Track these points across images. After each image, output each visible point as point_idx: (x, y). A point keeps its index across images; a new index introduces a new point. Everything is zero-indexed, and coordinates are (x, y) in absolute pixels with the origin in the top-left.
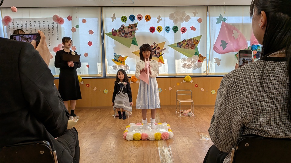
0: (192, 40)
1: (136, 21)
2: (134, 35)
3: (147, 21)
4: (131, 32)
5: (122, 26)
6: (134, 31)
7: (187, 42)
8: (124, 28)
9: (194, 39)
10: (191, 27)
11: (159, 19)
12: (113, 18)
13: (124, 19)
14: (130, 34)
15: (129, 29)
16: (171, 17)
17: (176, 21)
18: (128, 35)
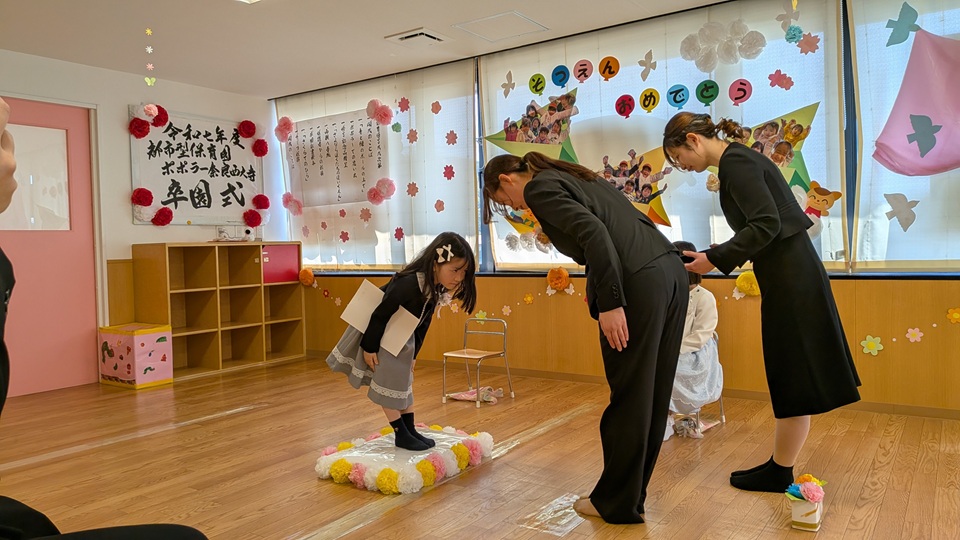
0: (777, 125)
1: (573, 83)
2: (567, 132)
3: (606, 80)
4: (558, 121)
5: (531, 107)
8: (536, 112)
9: (784, 123)
10: (771, 77)
11: (648, 64)
12: (508, 87)
13: (538, 84)
14: (555, 131)
15: (551, 114)
16: (689, 48)
17: (705, 63)
18: (550, 135)
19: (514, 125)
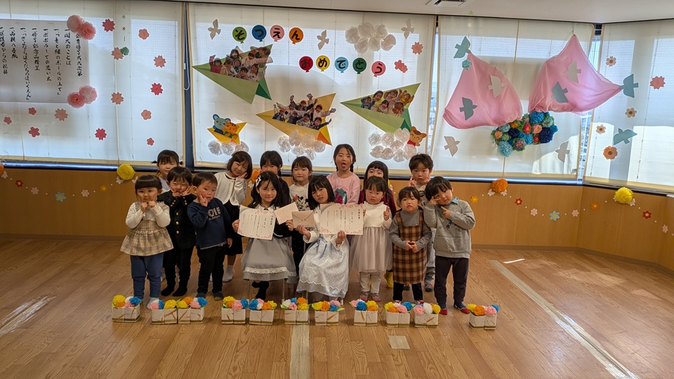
0: (397, 92)
1: (268, 40)
2: (263, 75)
3: (294, 43)
4: (256, 65)
5: (235, 51)
6: (263, 65)
7: (385, 98)
8: (238, 55)
10: (396, 63)
11: (323, 39)
12: (214, 31)
13: (240, 34)
14: (253, 72)
15: (250, 59)
16: (352, 35)
17: (361, 46)
18: (249, 74)
19: (219, 61)
